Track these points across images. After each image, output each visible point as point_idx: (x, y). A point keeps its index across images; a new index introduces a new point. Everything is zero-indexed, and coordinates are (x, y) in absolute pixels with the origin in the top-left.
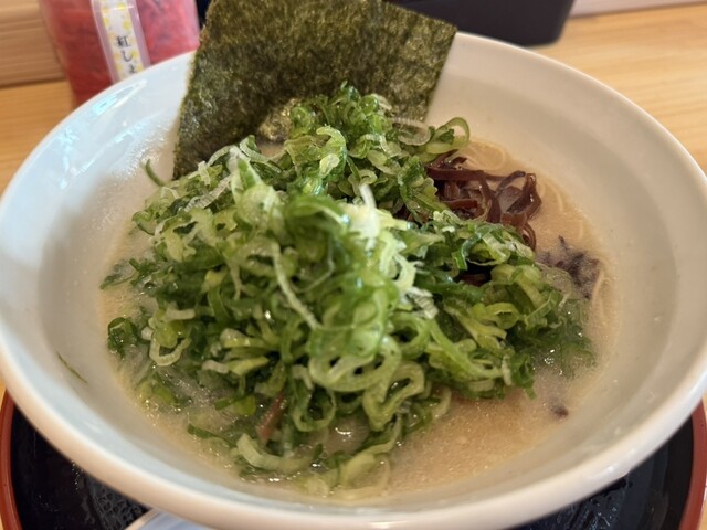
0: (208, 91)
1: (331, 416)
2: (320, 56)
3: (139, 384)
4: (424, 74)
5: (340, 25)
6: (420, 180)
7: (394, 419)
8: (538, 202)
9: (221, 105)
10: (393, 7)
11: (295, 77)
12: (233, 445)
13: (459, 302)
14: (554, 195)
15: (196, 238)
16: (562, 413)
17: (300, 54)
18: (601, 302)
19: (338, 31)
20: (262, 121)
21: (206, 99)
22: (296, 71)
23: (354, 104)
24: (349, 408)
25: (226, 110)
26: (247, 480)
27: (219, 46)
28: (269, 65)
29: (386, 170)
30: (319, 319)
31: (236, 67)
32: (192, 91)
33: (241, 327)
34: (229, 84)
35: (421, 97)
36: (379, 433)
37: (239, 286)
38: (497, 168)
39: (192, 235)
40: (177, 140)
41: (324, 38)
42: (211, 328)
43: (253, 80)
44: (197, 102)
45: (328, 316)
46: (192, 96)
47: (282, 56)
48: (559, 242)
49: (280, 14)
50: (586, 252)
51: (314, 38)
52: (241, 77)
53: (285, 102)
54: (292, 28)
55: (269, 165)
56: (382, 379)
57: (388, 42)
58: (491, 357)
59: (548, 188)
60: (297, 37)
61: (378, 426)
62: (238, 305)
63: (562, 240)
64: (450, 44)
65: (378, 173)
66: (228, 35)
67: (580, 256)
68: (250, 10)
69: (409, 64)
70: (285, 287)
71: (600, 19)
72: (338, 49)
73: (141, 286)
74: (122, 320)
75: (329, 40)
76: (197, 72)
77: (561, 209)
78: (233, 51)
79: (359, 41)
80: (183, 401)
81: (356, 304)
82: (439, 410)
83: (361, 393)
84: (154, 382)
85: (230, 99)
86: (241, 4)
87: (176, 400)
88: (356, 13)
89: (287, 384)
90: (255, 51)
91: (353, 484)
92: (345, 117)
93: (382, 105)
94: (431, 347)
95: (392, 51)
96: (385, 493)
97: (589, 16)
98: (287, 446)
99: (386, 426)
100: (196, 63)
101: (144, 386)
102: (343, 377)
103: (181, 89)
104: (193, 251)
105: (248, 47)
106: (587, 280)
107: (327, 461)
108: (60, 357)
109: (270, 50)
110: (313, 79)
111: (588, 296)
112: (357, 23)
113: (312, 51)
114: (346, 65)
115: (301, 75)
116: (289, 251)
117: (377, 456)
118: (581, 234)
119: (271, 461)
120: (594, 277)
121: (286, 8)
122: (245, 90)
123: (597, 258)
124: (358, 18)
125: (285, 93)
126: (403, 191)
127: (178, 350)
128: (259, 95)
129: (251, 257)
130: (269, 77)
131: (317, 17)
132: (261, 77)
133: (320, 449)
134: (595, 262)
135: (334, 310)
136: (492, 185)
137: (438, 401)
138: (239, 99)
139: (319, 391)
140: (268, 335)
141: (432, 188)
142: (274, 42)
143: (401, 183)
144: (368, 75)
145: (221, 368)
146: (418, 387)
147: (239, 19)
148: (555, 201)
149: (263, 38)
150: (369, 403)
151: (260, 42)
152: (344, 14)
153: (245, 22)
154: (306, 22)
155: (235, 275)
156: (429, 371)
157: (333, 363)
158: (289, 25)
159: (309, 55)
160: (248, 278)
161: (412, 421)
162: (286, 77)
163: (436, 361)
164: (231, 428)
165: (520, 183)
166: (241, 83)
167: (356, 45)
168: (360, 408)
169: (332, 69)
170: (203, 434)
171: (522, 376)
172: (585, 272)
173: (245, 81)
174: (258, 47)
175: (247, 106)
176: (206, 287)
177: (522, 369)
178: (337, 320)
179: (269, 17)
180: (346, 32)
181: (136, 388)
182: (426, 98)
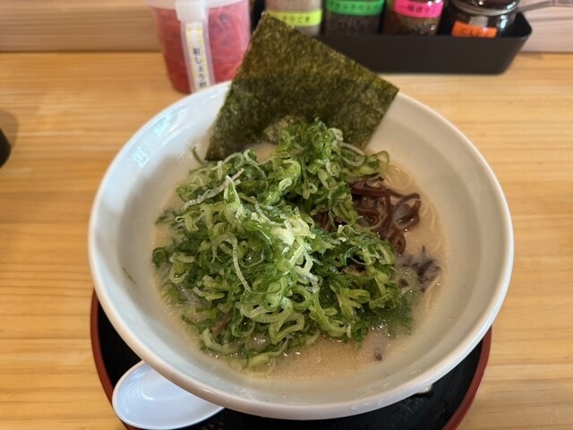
0: (237, 105)
1: (251, 331)
2: (309, 92)
3: (163, 286)
4: (373, 115)
5: (325, 75)
6: (344, 196)
7: (284, 340)
8: (418, 220)
9: (243, 115)
10: (362, 67)
11: (291, 103)
12: (201, 333)
13: (337, 284)
14: (432, 215)
15: (200, 221)
16: (379, 358)
17: (297, 89)
18: (430, 296)
19: (323, 78)
20: (266, 126)
21: (235, 109)
22: (293, 99)
23: (320, 134)
24: (261, 328)
25: (246, 117)
26: (204, 353)
27: (247, 77)
28: (276, 93)
29: (325, 184)
30: (250, 285)
31: (256, 92)
32: (227, 104)
33: (214, 276)
34: (250, 102)
35: (368, 128)
36: (274, 346)
37: (215, 255)
38: (403, 188)
39: (199, 218)
40: (212, 134)
41: (313, 82)
42: (199, 272)
43: (265, 101)
44: (229, 111)
45: (255, 284)
46: (226, 108)
47: (286, 88)
48: (421, 249)
49: (289, 62)
50: (435, 260)
51: (307, 81)
52: (257, 98)
53: (282, 117)
54: (295, 72)
55: (258, 168)
56: (280, 319)
57: (354, 90)
58: (344, 320)
59: (429, 210)
60: (297, 78)
61: (274, 342)
62: (213, 266)
63: (424, 249)
64: (393, 98)
65: (320, 186)
66: (254, 70)
67: (429, 263)
68: (270, 57)
69: (364, 106)
70: (236, 264)
71: (545, 56)
72: (321, 89)
73: (176, 228)
74: (160, 248)
75: (316, 83)
76: (231, 93)
77: (432, 227)
78: (256, 81)
79: (335, 86)
80: (183, 301)
81: (270, 282)
82: (311, 340)
83: (269, 324)
84: (171, 286)
85: (249, 111)
86: (265, 53)
87: (180, 300)
88: (336, 68)
89: (232, 309)
90: (269, 83)
91: (254, 369)
92: (313, 140)
93: (337, 137)
94: (311, 308)
95: (355, 95)
96: (269, 378)
97: (536, 54)
98: (225, 341)
99: (279, 343)
100: (232, 86)
101: (166, 288)
102: (260, 315)
103: (220, 103)
104: (197, 229)
105: (265, 80)
106: (427, 279)
107: (244, 353)
108: (124, 269)
109: (278, 84)
110: (302, 105)
111: (423, 290)
112: (336, 75)
113: (304, 88)
114: (324, 100)
115: (295, 102)
116: (244, 243)
117: (270, 357)
118: (437, 247)
119: (217, 346)
120: (433, 278)
121: (293, 59)
122: (259, 105)
123: (440, 265)
124: (337, 71)
125: (283, 111)
126: (330, 202)
127: (183, 276)
128: (267, 111)
129: (224, 242)
130: (275, 100)
131: (311, 67)
132: (271, 100)
133: (243, 345)
134: (438, 269)
135: (258, 282)
136: (394, 200)
137: (312, 335)
138: (254, 112)
139: (246, 319)
140: (225, 285)
141: (350, 202)
142: (282, 79)
143: (329, 197)
144: (337, 109)
145: (200, 293)
146: (300, 327)
147: (262, 63)
148: (430, 220)
149: (275, 76)
150: (271, 329)
151: (273, 78)
152: (329, 68)
153: (266, 65)
154: (304, 70)
155: (214, 249)
156: (308, 320)
157: (255, 307)
158: (292, 70)
159: (303, 91)
160: (220, 252)
161: (294, 343)
162: (286, 102)
163: (313, 315)
164: (203, 322)
165: (412, 203)
166: (257, 102)
167: (333, 89)
168: (267, 330)
169: (315, 101)
170: (189, 322)
171: (359, 334)
172: (428, 274)
173: (260, 101)
174: (271, 81)
175: (259, 116)
176: (200, 249)
177: (359, 331)
178: (260, 288)
179: (281, 63)
180: (328, 80)
181: (161, 288)
182: (371, 130)
